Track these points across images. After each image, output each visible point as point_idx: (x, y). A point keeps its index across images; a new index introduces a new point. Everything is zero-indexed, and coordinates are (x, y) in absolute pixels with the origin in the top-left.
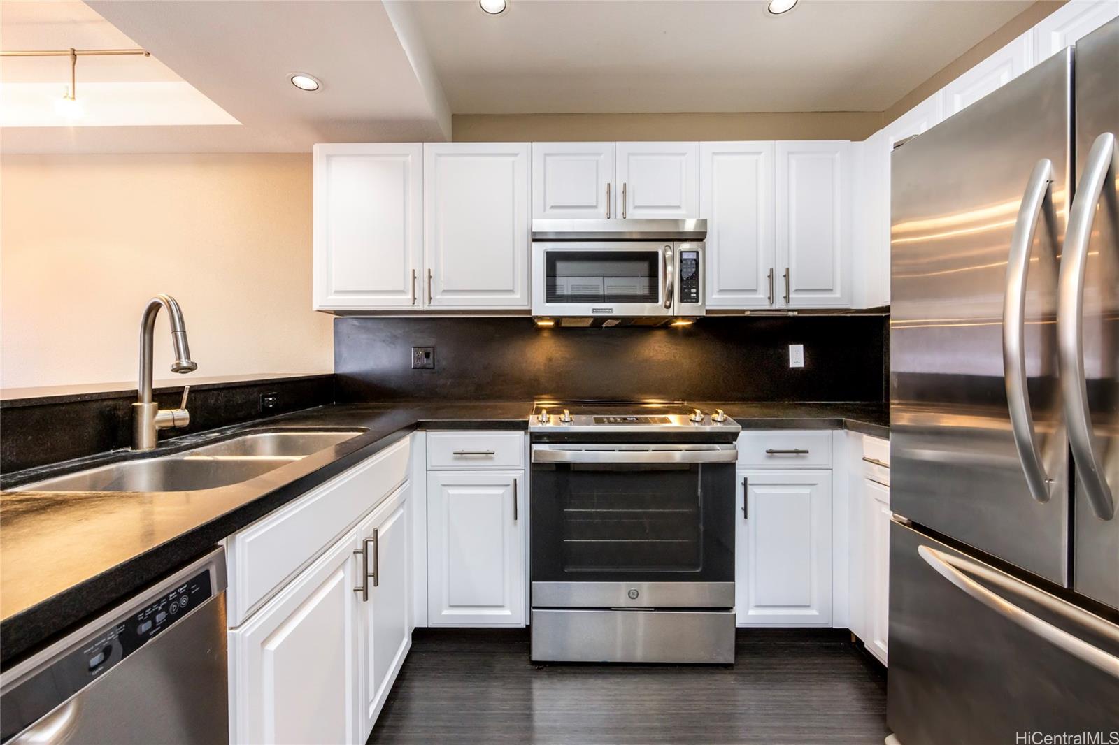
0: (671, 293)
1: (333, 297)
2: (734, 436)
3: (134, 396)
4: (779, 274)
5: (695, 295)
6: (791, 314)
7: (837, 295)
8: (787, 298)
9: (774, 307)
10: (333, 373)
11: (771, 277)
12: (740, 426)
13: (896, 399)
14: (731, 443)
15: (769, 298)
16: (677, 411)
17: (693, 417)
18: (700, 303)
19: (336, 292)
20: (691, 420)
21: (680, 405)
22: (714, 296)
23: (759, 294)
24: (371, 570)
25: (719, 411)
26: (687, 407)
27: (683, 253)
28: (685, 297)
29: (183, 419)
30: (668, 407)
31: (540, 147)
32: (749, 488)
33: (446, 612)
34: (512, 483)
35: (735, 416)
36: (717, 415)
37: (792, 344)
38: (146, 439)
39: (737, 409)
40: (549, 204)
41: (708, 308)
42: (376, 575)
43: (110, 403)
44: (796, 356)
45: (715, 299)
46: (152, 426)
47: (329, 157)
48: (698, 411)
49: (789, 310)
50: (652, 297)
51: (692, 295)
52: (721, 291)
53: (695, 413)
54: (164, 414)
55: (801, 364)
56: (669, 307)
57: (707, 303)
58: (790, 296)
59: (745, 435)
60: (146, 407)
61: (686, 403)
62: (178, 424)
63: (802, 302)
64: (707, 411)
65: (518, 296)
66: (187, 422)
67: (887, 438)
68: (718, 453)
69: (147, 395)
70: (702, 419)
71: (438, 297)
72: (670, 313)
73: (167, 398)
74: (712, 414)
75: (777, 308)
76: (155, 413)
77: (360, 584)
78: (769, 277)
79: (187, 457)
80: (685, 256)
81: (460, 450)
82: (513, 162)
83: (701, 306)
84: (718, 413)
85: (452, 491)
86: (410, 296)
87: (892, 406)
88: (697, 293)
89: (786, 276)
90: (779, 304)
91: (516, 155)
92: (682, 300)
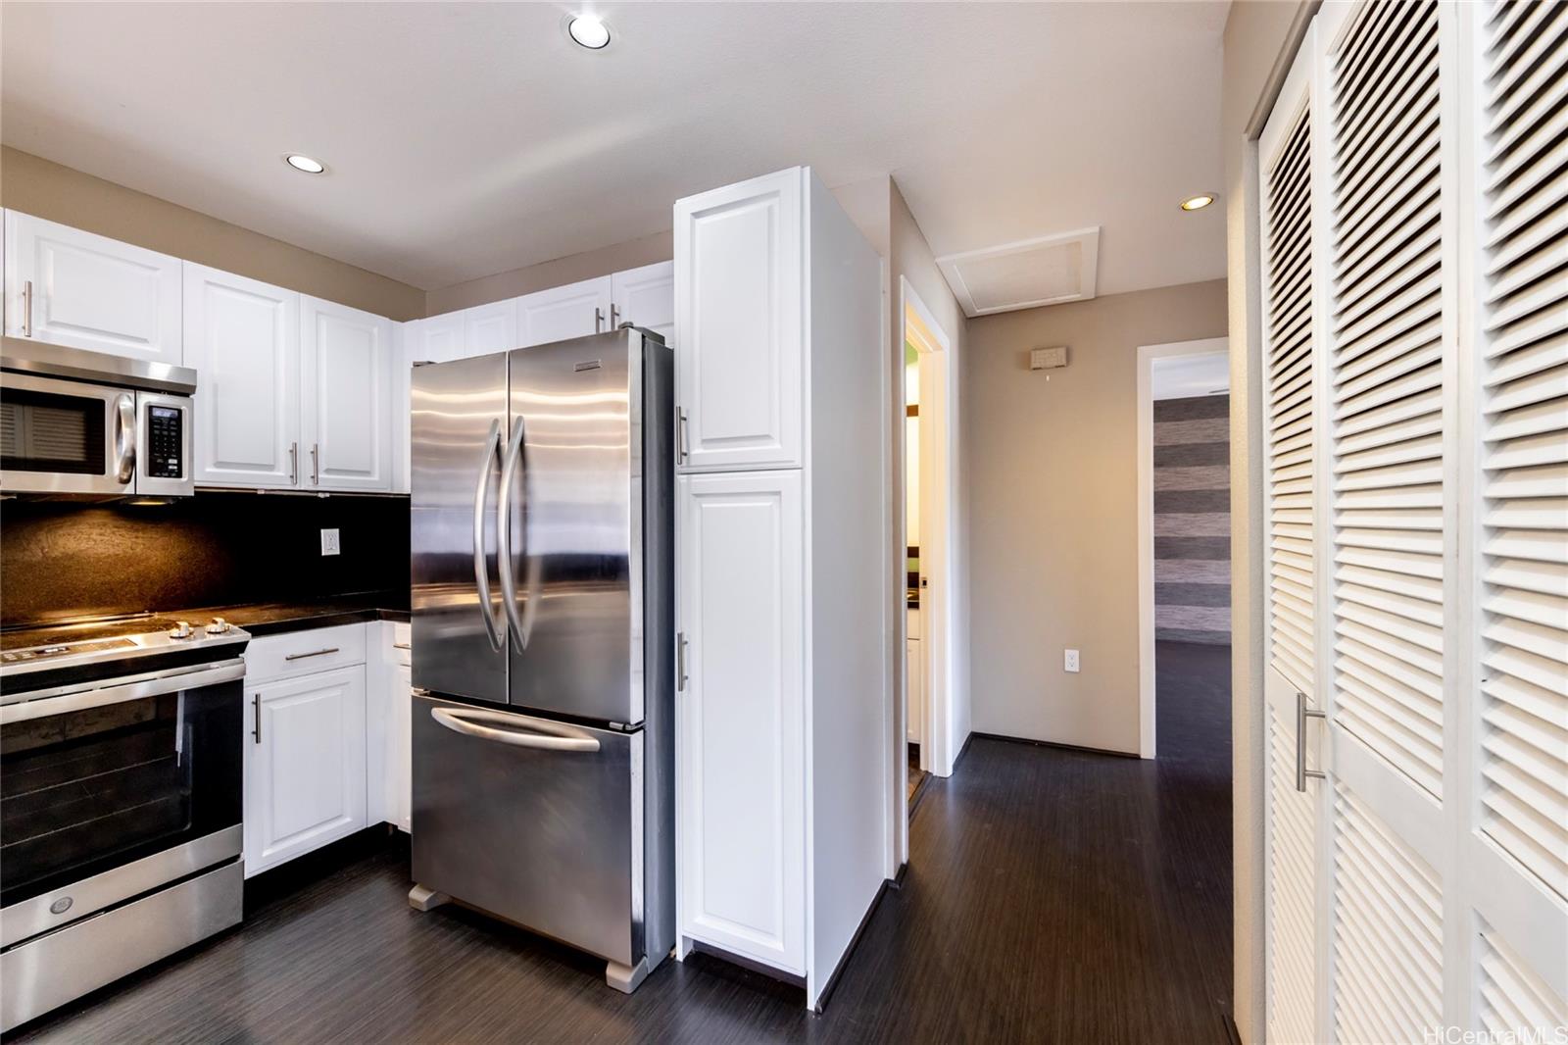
0: (131, 462)
2: (241, 647)
4: (305, 448)
5: (176, 467)
6: (321, 495)
7: (376, 478)
8: (315, 478)
9: (297, 488)
11: (294, 452)
12: (250, 635)
13: (417, 583)
14: (237, 657)
15: (292, 477)
16: (144, 628)
17: (175, 632)
18: (184, 479)
20: (172, 637)
21: (146, 620)
22: (208, 470)
23: (279, 471)
25: (217, 619)
26: (159, 620)
27: (154, 409)
28: (156, 469)
30: (122, 625)
32: (262, 706)
35: (242, 623)
36: (214, 625)
37: (324, 528)
39: (246, 614)
41: (197, 484)
44: (330, 542)
45: (209, 473)
48: (183, 624)
49: (318, 492)
51: (170, 467)
52: (219, 464)
53: (178, 626)
55: (337, 551)
56: (127, 481)
57: (197, 477)
58: (320, 476)
59: (257, 646)
61: (156, 616)
63: (331, 483)
64: (197, 623)
67: (409, 621)
68: (218, 672)
70: (191, 634)
72: (129, 490)
74: (206, 624)
75: (302, 489)
78: (291, 451)
80: (157, 413)
83: (186, 482)
84: (216, 623)
87: (413, 591)
88: (180, 465)
89: (315, 453)
90: (305, 485)
92: (152, 474)
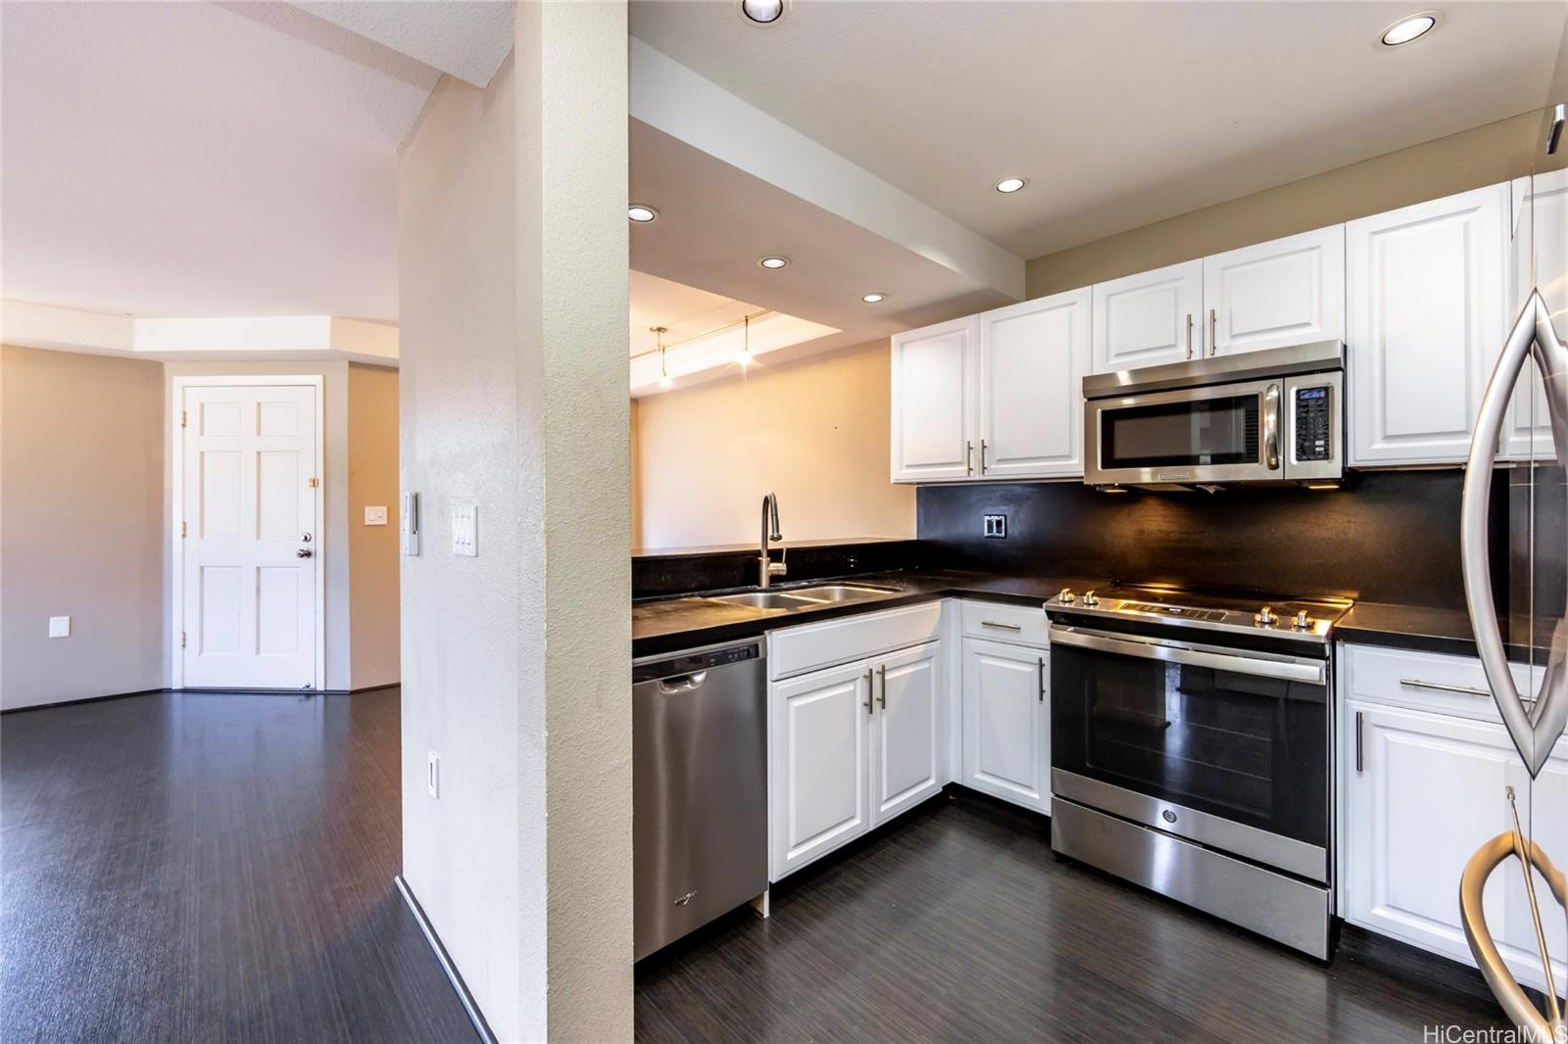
1: (905, 471)
3: (758, 553)
5: (1326, 449)
10: (915, 538)
18: (1333, 459)
19: (907, 466)
20: (1256, 621)
22: (1375, 446)
24: (877, 693)
27: (1302, 392)
28: (1306, 453)
29: (783, 570)
31: (1101, 288)
33: (978, 776)
34: (1037, 661)
36: (1297, 618)
38: (765, 582)
40: (1114, 350)
41: (1355, 464)
42: (883, 700)
43: (750, 557)
46: (767, 574)
47: (902, 345)
48: (1265, 610)
50: (1251, 455)
51: (1317, 449)
52: (1387, 438)
53: (1261, 612)
54: (774, 566)
56: (1276, 468)
60: (764, 560)
62: (781, 573)
65: (1075, 461)
66: (785, 573)
69: (765, 554)
70: (1273, 621)
71: (993, 467)
72: (1277, 475)
73: (775, 556)
74: (1293, 616)
76: (768, 565)
77: (867, 701)
79: (783, 595)
80: (1306, 395)
81: (989, 621)
82: (1071, 313)
83: (1334, 464)
85: (985, 661)
86: (966, 468)
88: (1330, 445)
91: (1074, 303)
92: (1300, 457)
